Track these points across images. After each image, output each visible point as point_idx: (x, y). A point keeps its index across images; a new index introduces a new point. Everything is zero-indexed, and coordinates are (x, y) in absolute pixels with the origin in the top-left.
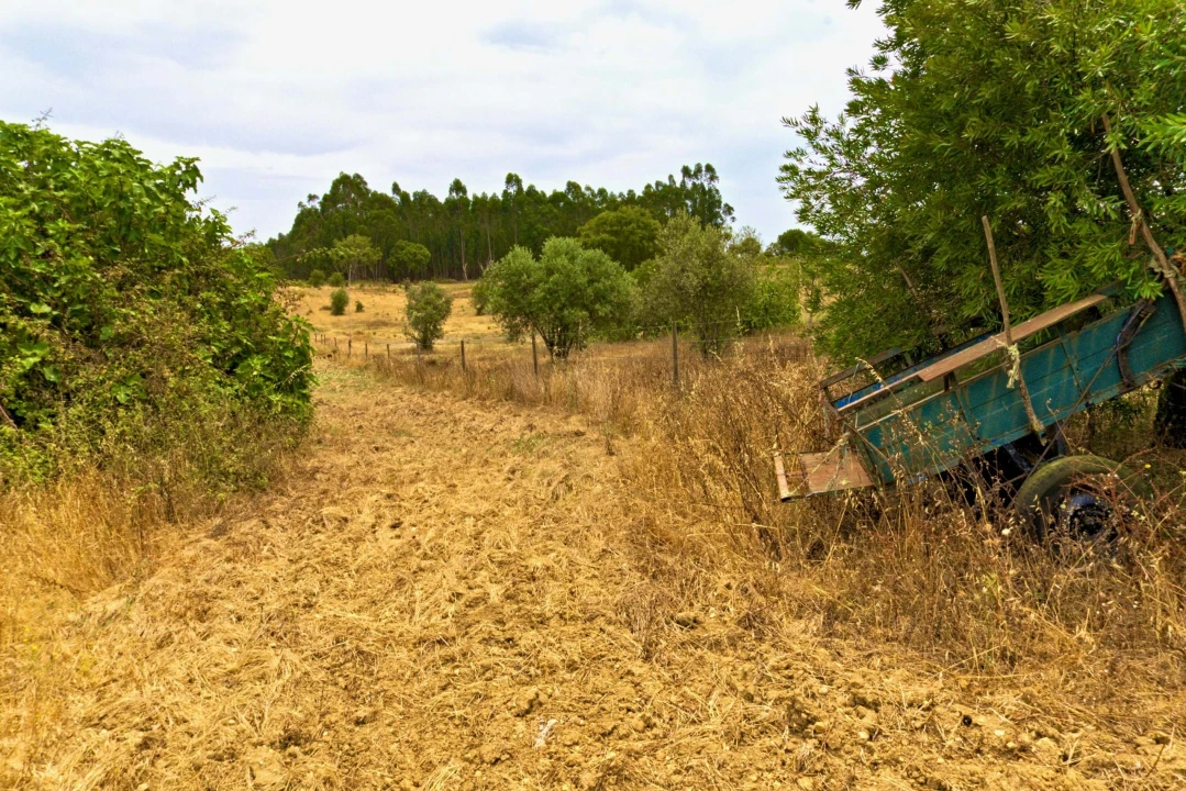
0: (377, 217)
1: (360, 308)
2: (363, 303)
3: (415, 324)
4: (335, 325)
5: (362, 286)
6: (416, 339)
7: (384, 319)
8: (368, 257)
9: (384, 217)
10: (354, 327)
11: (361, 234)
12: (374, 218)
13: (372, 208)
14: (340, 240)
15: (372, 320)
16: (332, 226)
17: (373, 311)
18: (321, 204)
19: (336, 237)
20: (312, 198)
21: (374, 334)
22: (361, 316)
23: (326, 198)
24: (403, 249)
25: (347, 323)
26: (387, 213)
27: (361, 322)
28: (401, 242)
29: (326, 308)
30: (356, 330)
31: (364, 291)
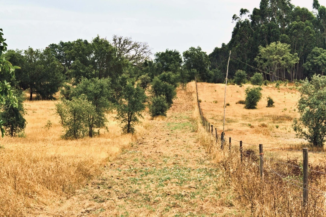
0: (297, 27)
1: (270, 103)
2: (274, 99)
3: (306, 120)
4: (245, 117)
5: (278, 85)
6: (307, 136)
7: (289, 114)
8: (287, 61)
9: (303, 28)
10: (260, 120)
11: (282, 42)
12: (295, 28)
13: (294, 20)
14: (265, 46)
15: (280, 114)
16: (259, 35)
17: (283, 106)
18: (252, 17)
19: (261, 43)
20: (243, 11)
21: (277, 127)
22: (271, 111)
23: (255, 11)
24: (317, 56)
25: (256, 116)
26: (307, 25)
27: (268, 116)
28: (317, 49)
29: (241, 102)
30: (262, 123)
31: (279, 89)
